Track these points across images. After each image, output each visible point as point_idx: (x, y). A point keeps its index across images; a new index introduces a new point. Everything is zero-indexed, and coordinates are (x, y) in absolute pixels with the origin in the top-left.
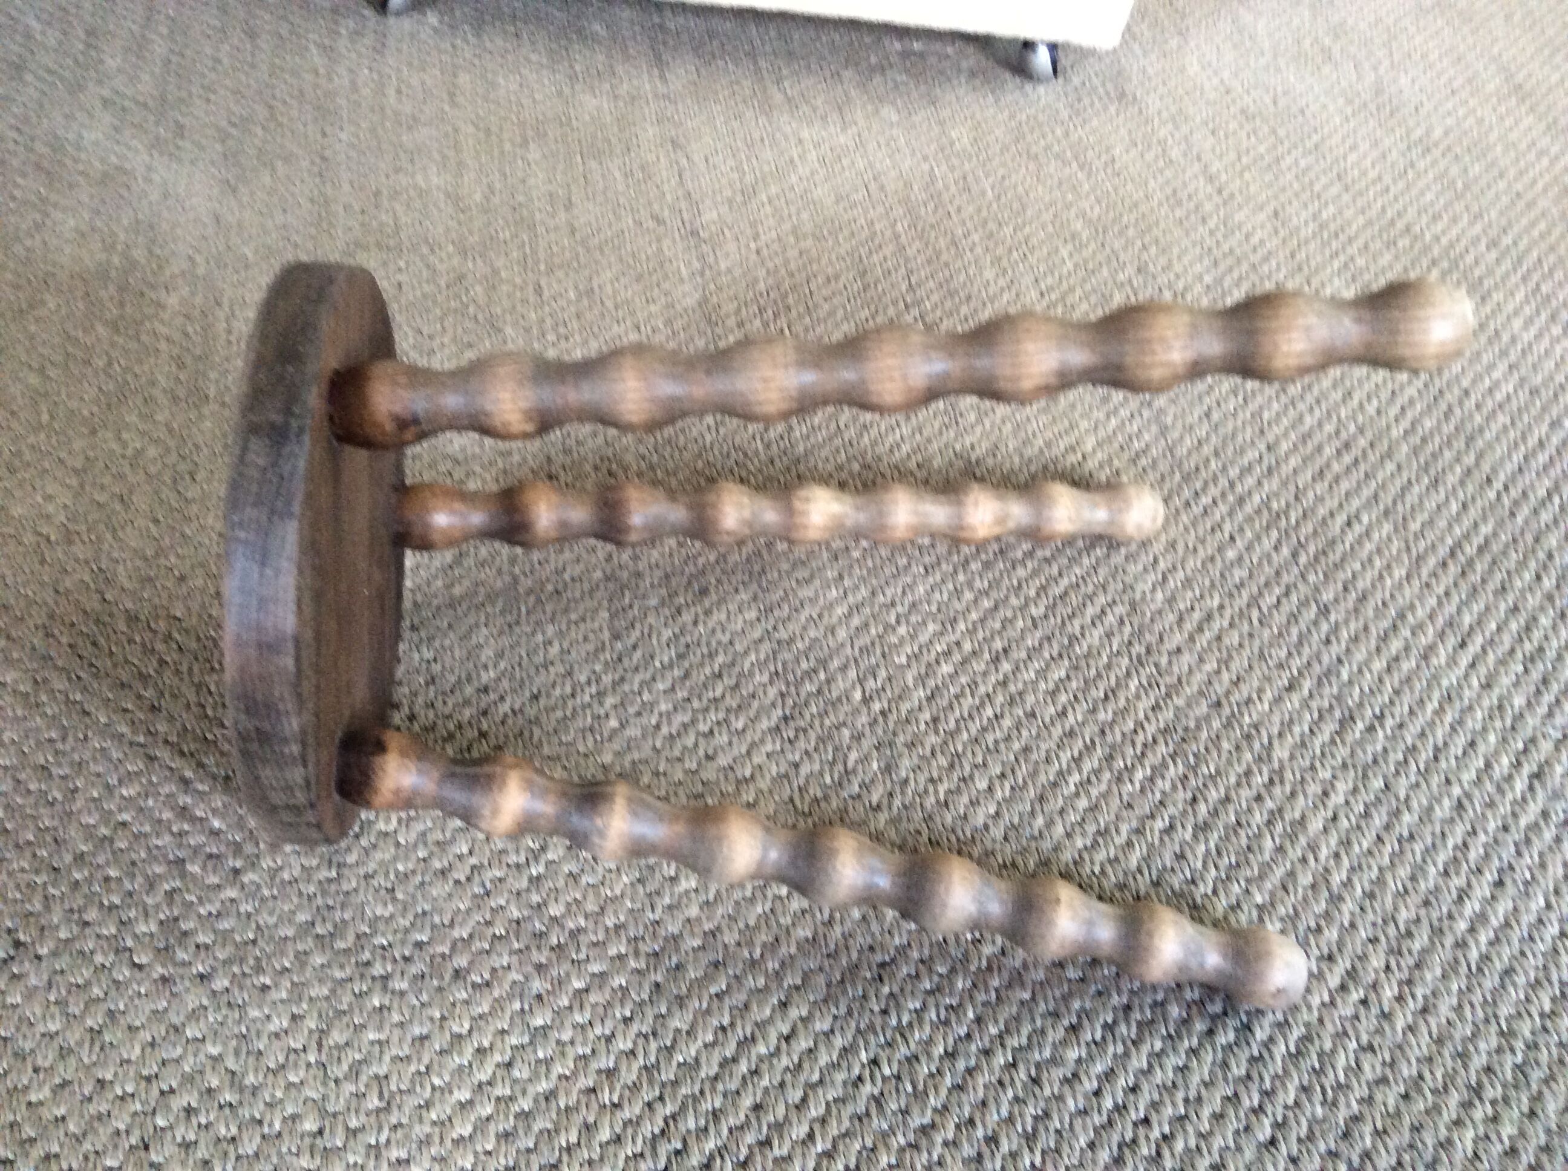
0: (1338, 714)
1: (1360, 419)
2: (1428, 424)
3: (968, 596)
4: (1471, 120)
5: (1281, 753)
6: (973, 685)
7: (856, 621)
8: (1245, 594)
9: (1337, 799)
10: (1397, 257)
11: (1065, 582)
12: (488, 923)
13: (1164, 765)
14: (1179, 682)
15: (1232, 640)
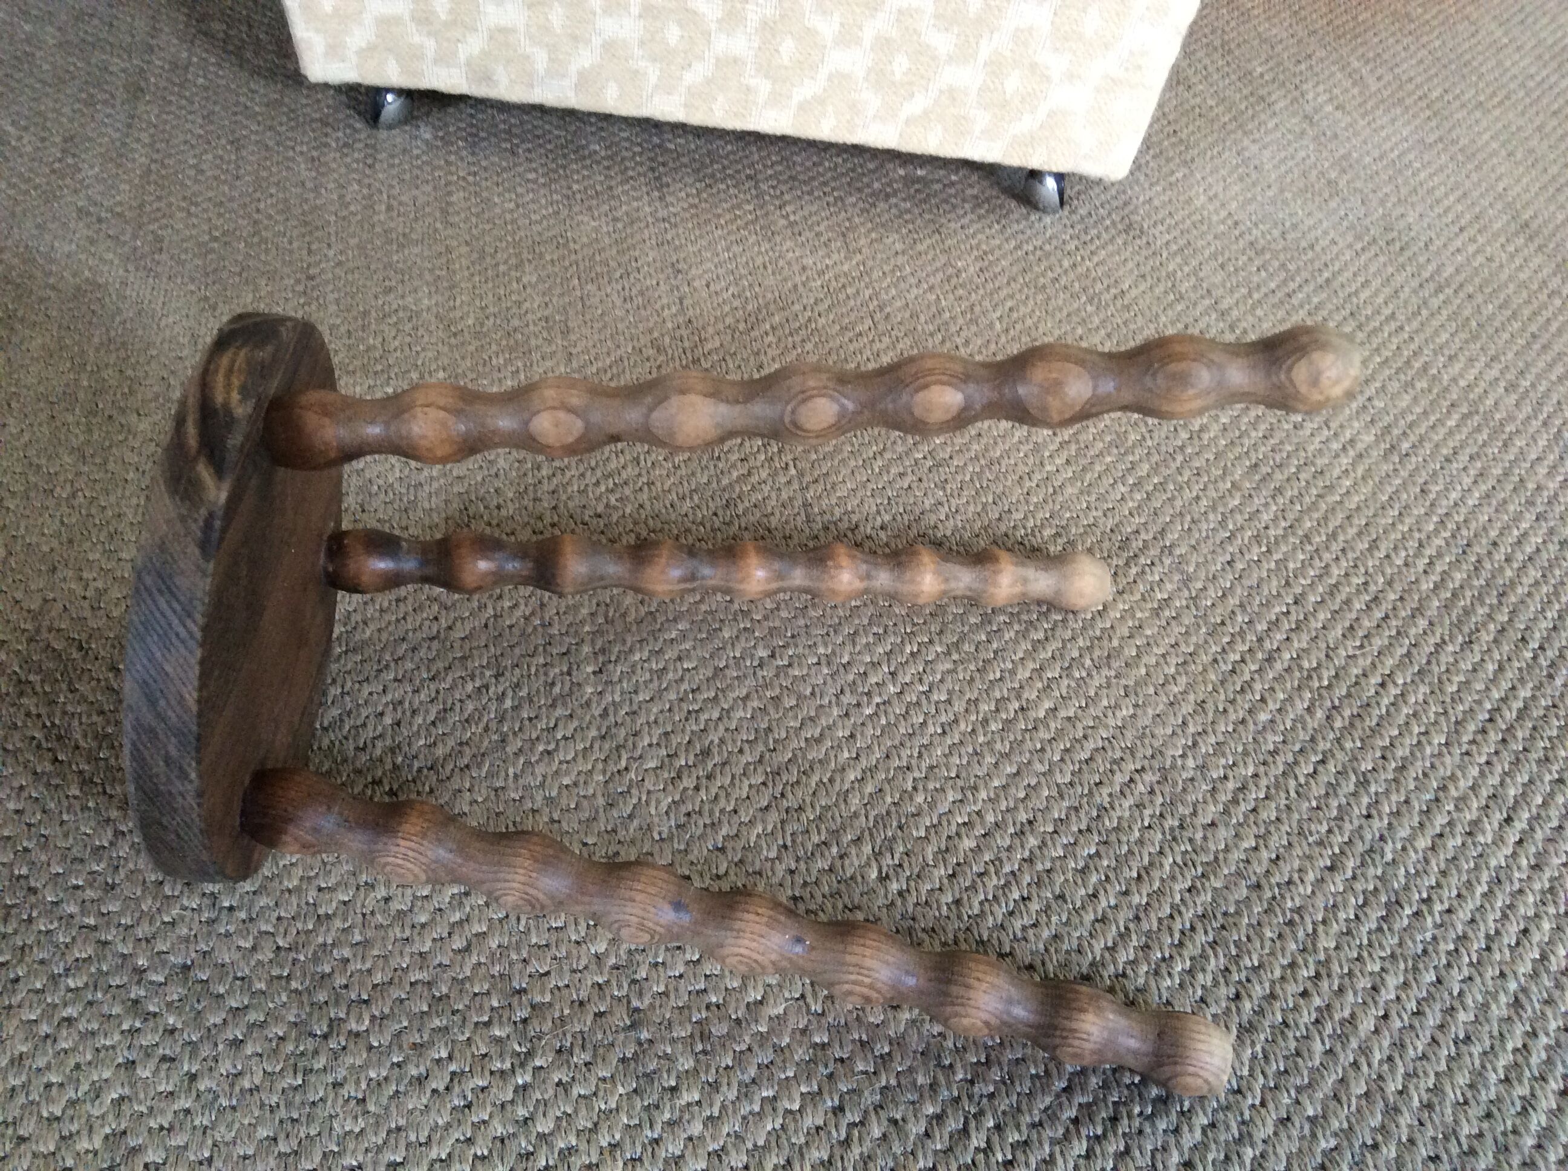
0: (1384, 899)
1: (1389, 571)
2: (1458, 576)
3: (989, 759)
4: (1480, 259)
5: (1327, 942)
6: (997, 862)
7: (869, 789)
8: (1280, 760)
9: (1388, 994)
10: (1415, 399)
11: (1090, 745)
12: (469, 1141)
13: (1204, 956)
14: (1216, 859)
15: (1269, 813)
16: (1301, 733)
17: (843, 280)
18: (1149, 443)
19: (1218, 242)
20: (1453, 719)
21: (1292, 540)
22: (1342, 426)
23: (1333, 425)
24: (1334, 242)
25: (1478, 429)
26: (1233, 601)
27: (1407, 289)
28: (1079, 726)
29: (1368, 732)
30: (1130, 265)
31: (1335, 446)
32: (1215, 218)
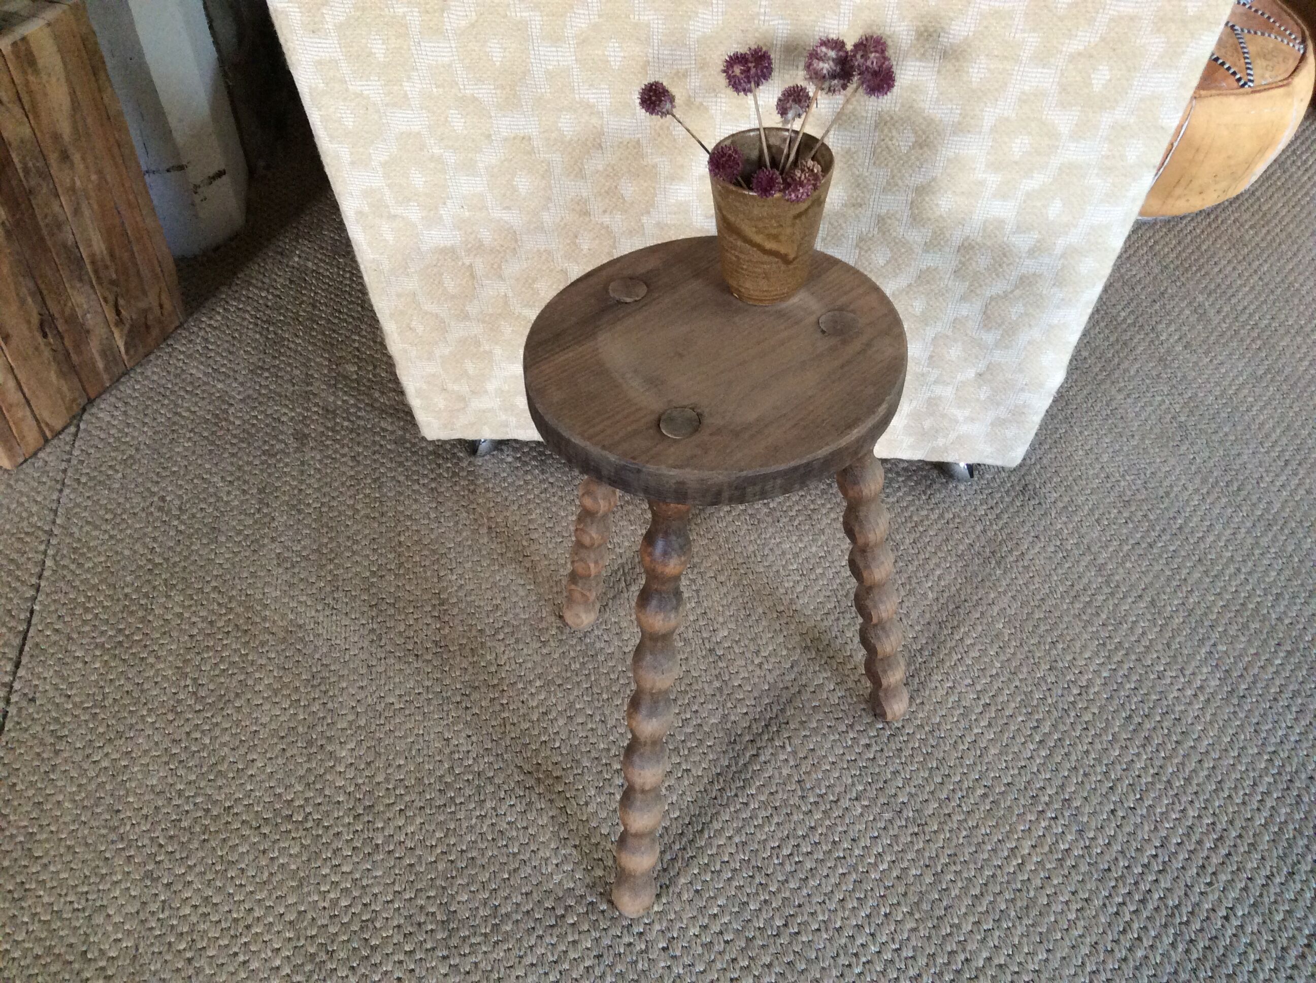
1: (1231, 810)
2: (1283, 811)
4: (1301, 492)
10: (1250, 641)
16: (1168, 966)
17: (812, 561)
18: (1050, 701)
19: (1094, 497)
20: (1280, 946)
21: (1158, 786)
22: (1193, 674)
23: (1187, 673)
24: (1185, 488)
25: (1298, 666)
26: (1117, 847)
27: (1243, 530)
28: (1008, 972)
29: (1217, 962)
30: (1027, 526)
31: (1189, 692)
32: (1091, 472)
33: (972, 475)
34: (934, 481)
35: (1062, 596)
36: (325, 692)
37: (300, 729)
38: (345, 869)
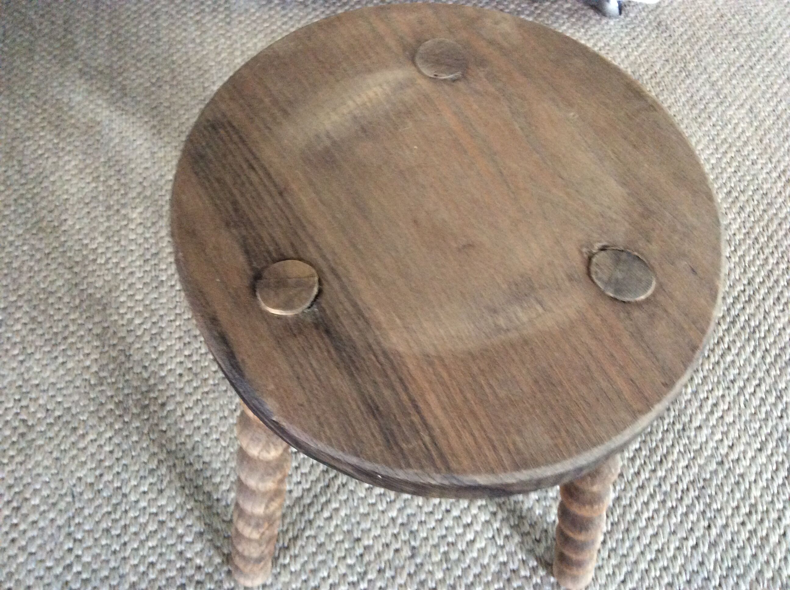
5: (756, 493)
8: (736, 385)
13: (693, 504)
14: (701, 448)
15: (729, 419)
16: (749, 368)
19: (711, 31)
21: (748, 241)
22: (779, 161)
23: (774, 160)
24: (780, 25)
29: (784, 364)
30: (660, 52)
31: (775, 175)
32: (709, 13)
33: (620, 13)
34: (590, 18)
35: (684, 105)
36: (119, 171)
37: (101, 198)
38: (138, 297)
